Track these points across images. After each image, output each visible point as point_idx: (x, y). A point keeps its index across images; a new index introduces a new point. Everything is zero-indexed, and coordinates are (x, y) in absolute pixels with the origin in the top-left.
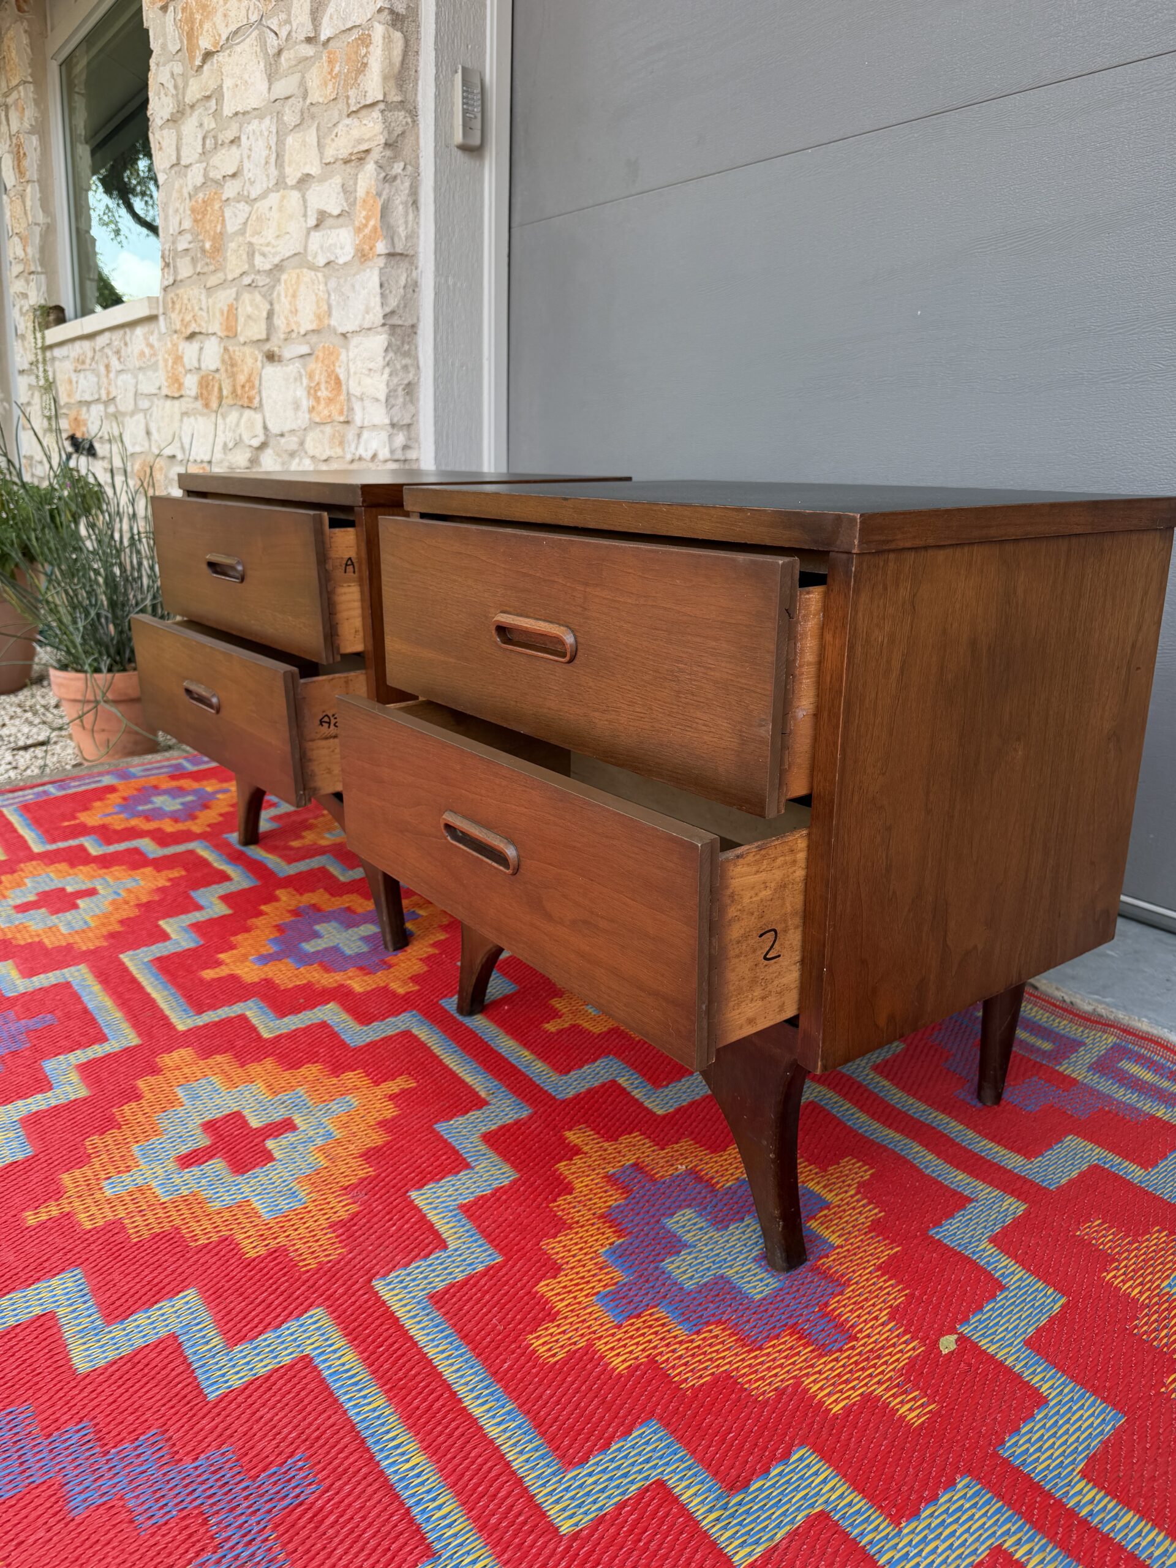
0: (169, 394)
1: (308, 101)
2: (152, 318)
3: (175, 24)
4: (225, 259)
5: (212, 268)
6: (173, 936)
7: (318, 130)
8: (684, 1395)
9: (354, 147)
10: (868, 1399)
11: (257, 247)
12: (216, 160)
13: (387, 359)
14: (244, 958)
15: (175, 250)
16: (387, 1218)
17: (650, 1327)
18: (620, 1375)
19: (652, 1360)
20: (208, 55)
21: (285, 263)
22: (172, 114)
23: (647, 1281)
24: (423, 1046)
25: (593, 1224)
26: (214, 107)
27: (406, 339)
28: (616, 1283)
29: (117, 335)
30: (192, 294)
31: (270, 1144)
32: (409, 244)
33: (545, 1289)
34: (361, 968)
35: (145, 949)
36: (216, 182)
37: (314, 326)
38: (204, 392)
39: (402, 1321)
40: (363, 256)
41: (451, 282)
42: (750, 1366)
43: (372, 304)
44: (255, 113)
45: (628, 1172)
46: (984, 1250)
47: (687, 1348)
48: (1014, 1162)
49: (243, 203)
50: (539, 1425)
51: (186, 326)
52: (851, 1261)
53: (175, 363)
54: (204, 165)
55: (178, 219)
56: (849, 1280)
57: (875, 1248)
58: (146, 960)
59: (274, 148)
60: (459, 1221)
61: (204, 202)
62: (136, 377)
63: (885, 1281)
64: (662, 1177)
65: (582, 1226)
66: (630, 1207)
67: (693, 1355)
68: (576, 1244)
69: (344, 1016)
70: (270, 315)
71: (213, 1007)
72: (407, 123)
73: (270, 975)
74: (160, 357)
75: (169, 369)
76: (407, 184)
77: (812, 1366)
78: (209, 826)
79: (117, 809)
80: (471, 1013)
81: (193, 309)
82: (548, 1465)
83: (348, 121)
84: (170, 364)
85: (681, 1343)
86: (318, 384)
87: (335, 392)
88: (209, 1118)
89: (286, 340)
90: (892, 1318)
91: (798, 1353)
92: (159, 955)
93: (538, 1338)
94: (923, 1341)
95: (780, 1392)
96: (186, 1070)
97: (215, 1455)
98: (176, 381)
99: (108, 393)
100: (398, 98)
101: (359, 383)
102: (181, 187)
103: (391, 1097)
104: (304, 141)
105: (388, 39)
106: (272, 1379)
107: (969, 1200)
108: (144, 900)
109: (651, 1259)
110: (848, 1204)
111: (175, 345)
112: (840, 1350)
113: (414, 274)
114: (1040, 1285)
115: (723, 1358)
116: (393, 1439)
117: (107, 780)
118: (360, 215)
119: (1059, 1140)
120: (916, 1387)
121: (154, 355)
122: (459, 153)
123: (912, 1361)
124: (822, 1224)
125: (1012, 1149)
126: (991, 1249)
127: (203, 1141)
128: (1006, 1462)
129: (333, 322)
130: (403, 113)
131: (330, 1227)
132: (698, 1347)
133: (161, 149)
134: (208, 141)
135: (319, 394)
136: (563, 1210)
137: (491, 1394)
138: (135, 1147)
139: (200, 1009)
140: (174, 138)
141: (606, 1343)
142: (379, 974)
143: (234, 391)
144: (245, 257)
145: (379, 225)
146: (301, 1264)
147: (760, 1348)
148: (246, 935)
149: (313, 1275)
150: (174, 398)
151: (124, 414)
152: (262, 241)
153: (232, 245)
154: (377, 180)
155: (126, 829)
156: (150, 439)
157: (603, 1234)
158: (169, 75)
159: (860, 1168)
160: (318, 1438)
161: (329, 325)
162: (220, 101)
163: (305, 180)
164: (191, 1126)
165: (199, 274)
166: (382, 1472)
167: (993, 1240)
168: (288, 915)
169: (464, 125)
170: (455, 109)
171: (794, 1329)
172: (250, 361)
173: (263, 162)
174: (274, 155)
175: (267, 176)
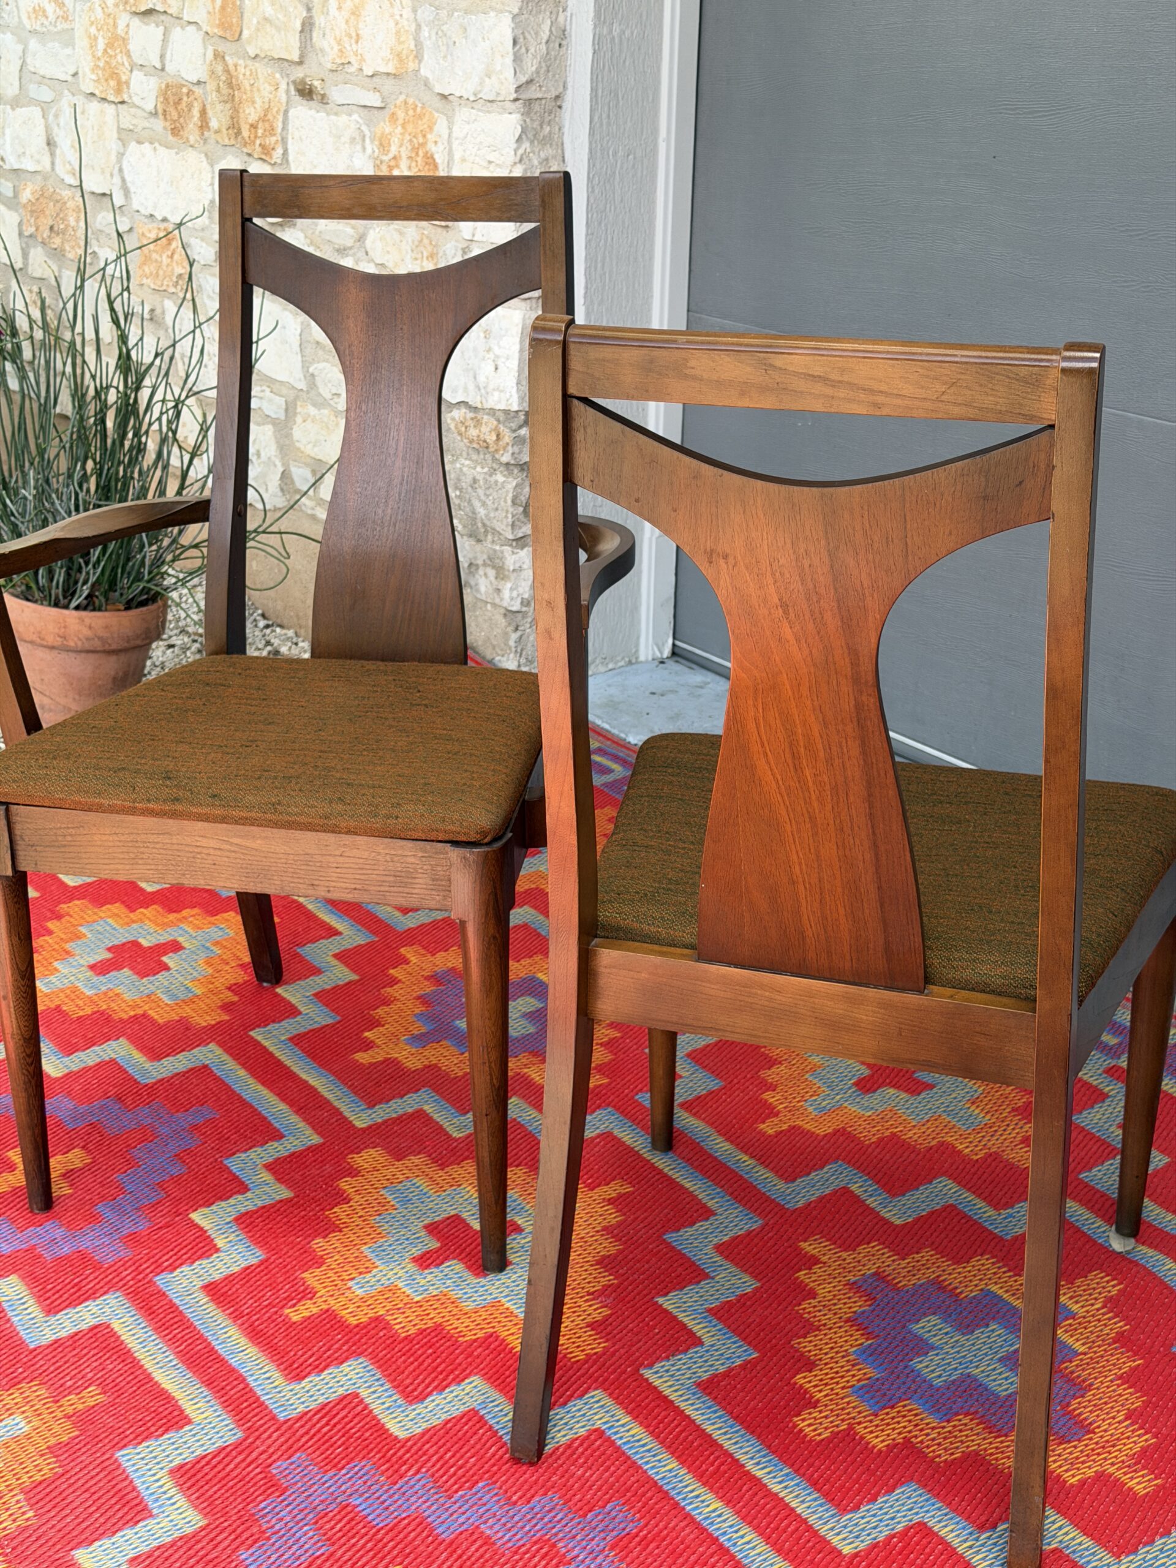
0: (97, 91)
8: (938, 1466)
10: (1101, 1476)
14: (395, 1038)
17: (904, 1416)
19: (907, 1441)
23: (898, 1377)
25: (840, 1327)
27: (547, 117)
28: (870, 1378)
33: (803, 1381)
35: (277, 1025)
37: (389, 68)
38: (171, 109)
39: (677, 1403)
42: (996, 1448)
43: (499, 66)
45: (870, 1281)
47: (939, 1433)
50: (814, 1484)
53: (110, 45)
56: (1091, 1385)
57: (1118, 1359)
60: (710, 1322)
63: (1125, 1389)
64: (905, 1286)
65: (830, 1329)
66: (876, 1313)
67: (945, 1437)
68: (827, 1344)
73: (431, 1060)
74: (78, 26)
75: (98, 50)
82: (827, 1510)
84: (100, 43)
85: (933, 1428)
88: (428, 1221)
89: (336, 73)
90: (1128, 1417)
92: (295, 1033)
93: (803, 1420)
96: (385, 1171)
97: (543, 1498)
103: (610, 1202)
109: (901, 1358)
110: (1093, 1316)
112: (1079, 1440)
113: (561, 19)
115: (972, 1441)
116: (691, 1491)
120: (1144, 1468)
123: (1144, 1450)
127: (432, 1242)
129: (424, 72)
132: (950, 1432)
136: (809, 1313)
137: (768, 1461)
138: (365, 1249)
141: (865, 1428)
148: (386, 1009)
149: (583, 1365)
157: (851, 1336)
159: (1108, 1282)
160: (628, 1489)
161: (417, 74)
164: (414, 1228)
166: (688, 1514)
168: (426, 982)
172: (265, 87)
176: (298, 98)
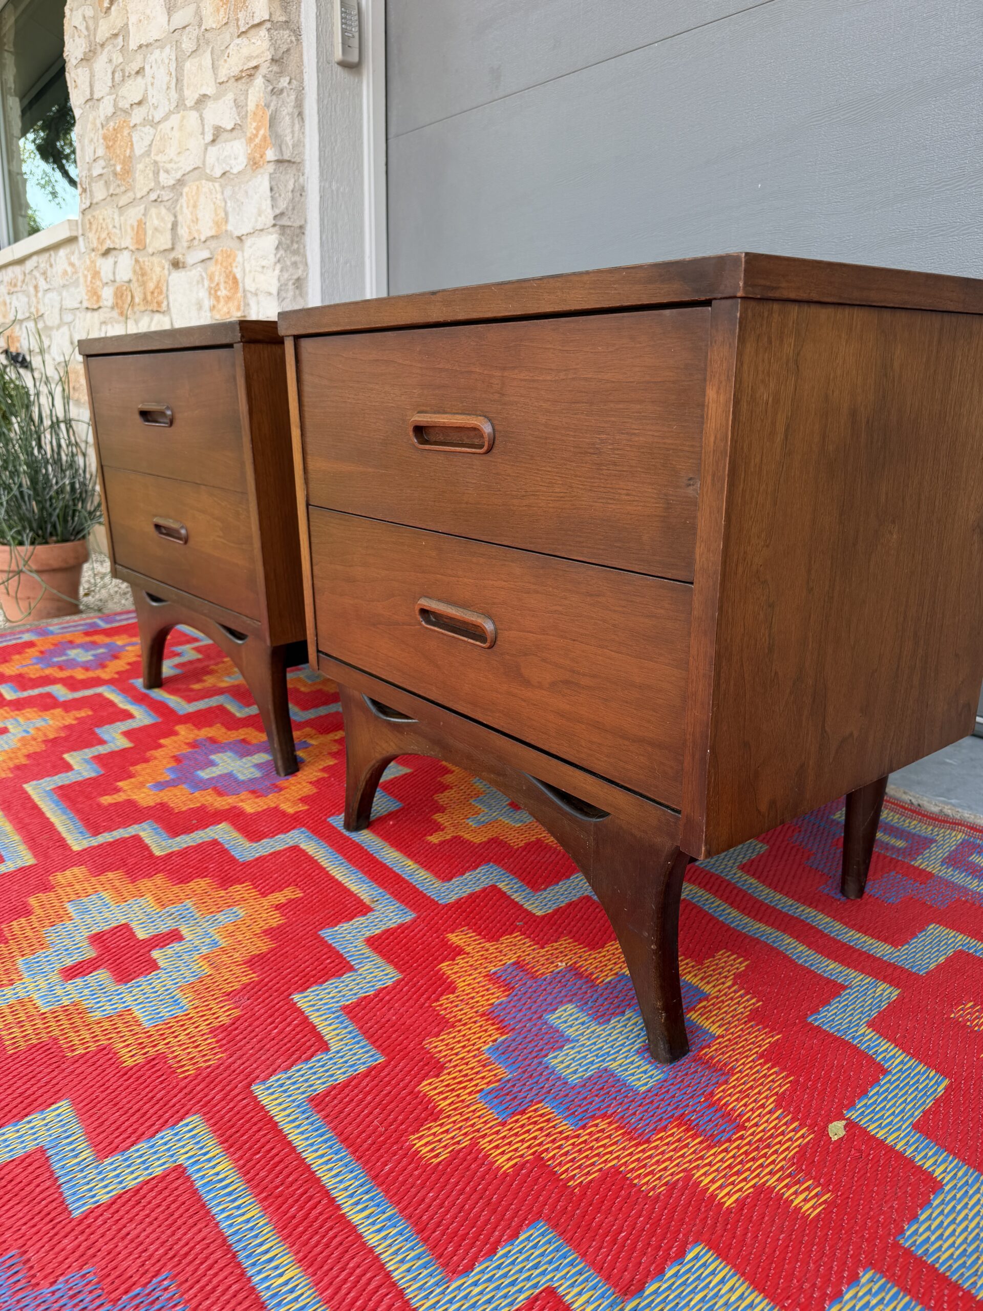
0: (90, 306)
2: (72, 240)
4: (134, 180)
5: (123, 189)
6: (76, 767)
7: (212, 53)
8: (572, 1193)
9: (244, 64)
10: (761, 1191)
11: (161, 165)
12: (124, 91)
13: (278, 256)
14: (142, 785)
15: (91, 176)
16: (269, 1020)
17: (535, 1123)
18: (505, 1174)
19: (538, 1157)
21: (186, 177)
22: (85, 53)
23: (531, 1076)
24: (310, 859)
25: (475, 1022)
26: (122, 44)
27: (295, 238)
28: (499, 1080)
29: (43, 257)
30: (106, 214)
31: (156, 954)
32: (296, 152)
33: (428, 1088)
34: (253, 792)
35: (48, 779)
36: (125, 111)
38: (120, 302)
39: (281, 1125)
40: (255, 164)
41: (334, 187)
42: (638, 1160)
43: (264, 207)
44: (158, 44)
45: (510, 970)
46: (863, 1035)
47: (573, 1144)
48: (882, 950)
49: (148, 129)
50: (422, 1230)
51: (102, 243)
52: (733, 1050)
53: (93, 278)
54: (114, 96)
55: (92, 148)
56: (732, 1069)
57: (756, 1037)
58: (48, 789)
59: (174, 74)
60: (342, 1023)
61: (114, 130)
62: (60, 294)
63: (769, 1069)
64: (543, 974)
65: (465, 1025)
66: (512, 1004)
67: (580, 1151)
68: (459, 1042)
69: (235, 834)
70: (174, 226)
71: (109, 829)
72: (292, 42)
73: (165, 799)
74: (80, 275)
75: (89, 283)
76: (293, 97)
77: (701, 1158)
78: (117, 673)
79: (34, 661)
80: (357, 829)
81: (107, 228)
82: (431, 1275)
83: (239, 41)
84: (89, 278)
85: (567, 1138)
86: (218, 284)
87: (232, 291)
88: (97, 930)
89: (189, 247)
90: (778, 1106)
91: (686, 1146)
92: (60, 784)
93: (420, 1138)
94: (811, 1127)
95: (672, 1187)
96: (77, 887)
97: (74, 1276)
98: (95, 294)
99: (37, 311)
100: (283, 19)
101: (254, 280)
102: (95, 119)
103: (278, 907)
104: (200, 65)
106: (142, 1192)
107: (844, 988)
108: (51, 736)
109: (534, 1054)
110: (725, 995)
111: (93, 262)
112: (729, 1140)
113: (301, 180)
114: (921, 1067)
115: (611, 1152)
116: (267, 1252)
117: (27, 637)
118: (251, 128)
119: (922, 929)
120: (808, 1176)
121: (76, 272)
122: (339, 69)
123: (802, 1149)
124: (702, 1015)
125: (878, 938)
126: (871, 1034)
127: (90, 953)
128: (908, 1252)
130: (288, 32)
131: (211, 1032)
132: (585, 1142)
133: (76, 87)
134: (117, 75)
135: (219, 293)
136: (445, 1009)
137: (372, 1199)
139: (96, 832)
140: (88, 76)
141: (490, 1142)
142: (270, 796)
143: (145, 299)
144: (151, 175)
145: (268, 134)
146: (179, 1071)
147: (648, 1141)
148: (145, 765)
149: (192, 1081)
150: (93, 310)
151: (51, 328)
152: (166, 158)
153: (140, 166)
154: (265, 93)
155: (41, 677)
157: (486, 1031)
158: (81, 18)
159: (734, 960)
160: (187, 1254)
161: (226, 231)
162: (126, 38)
163: (203, 99)
164: (78, 939)
165: (112, 195)
166: (253, 1289)
167: (870, 1025)
168: (186, 747)
169: (343, 43)
170: (334, 28)
171: (681, 1120)
172: (158, 269)
173: (165, 87)
174: (174, 80)
175: (169, 100)
176: (173, 270)
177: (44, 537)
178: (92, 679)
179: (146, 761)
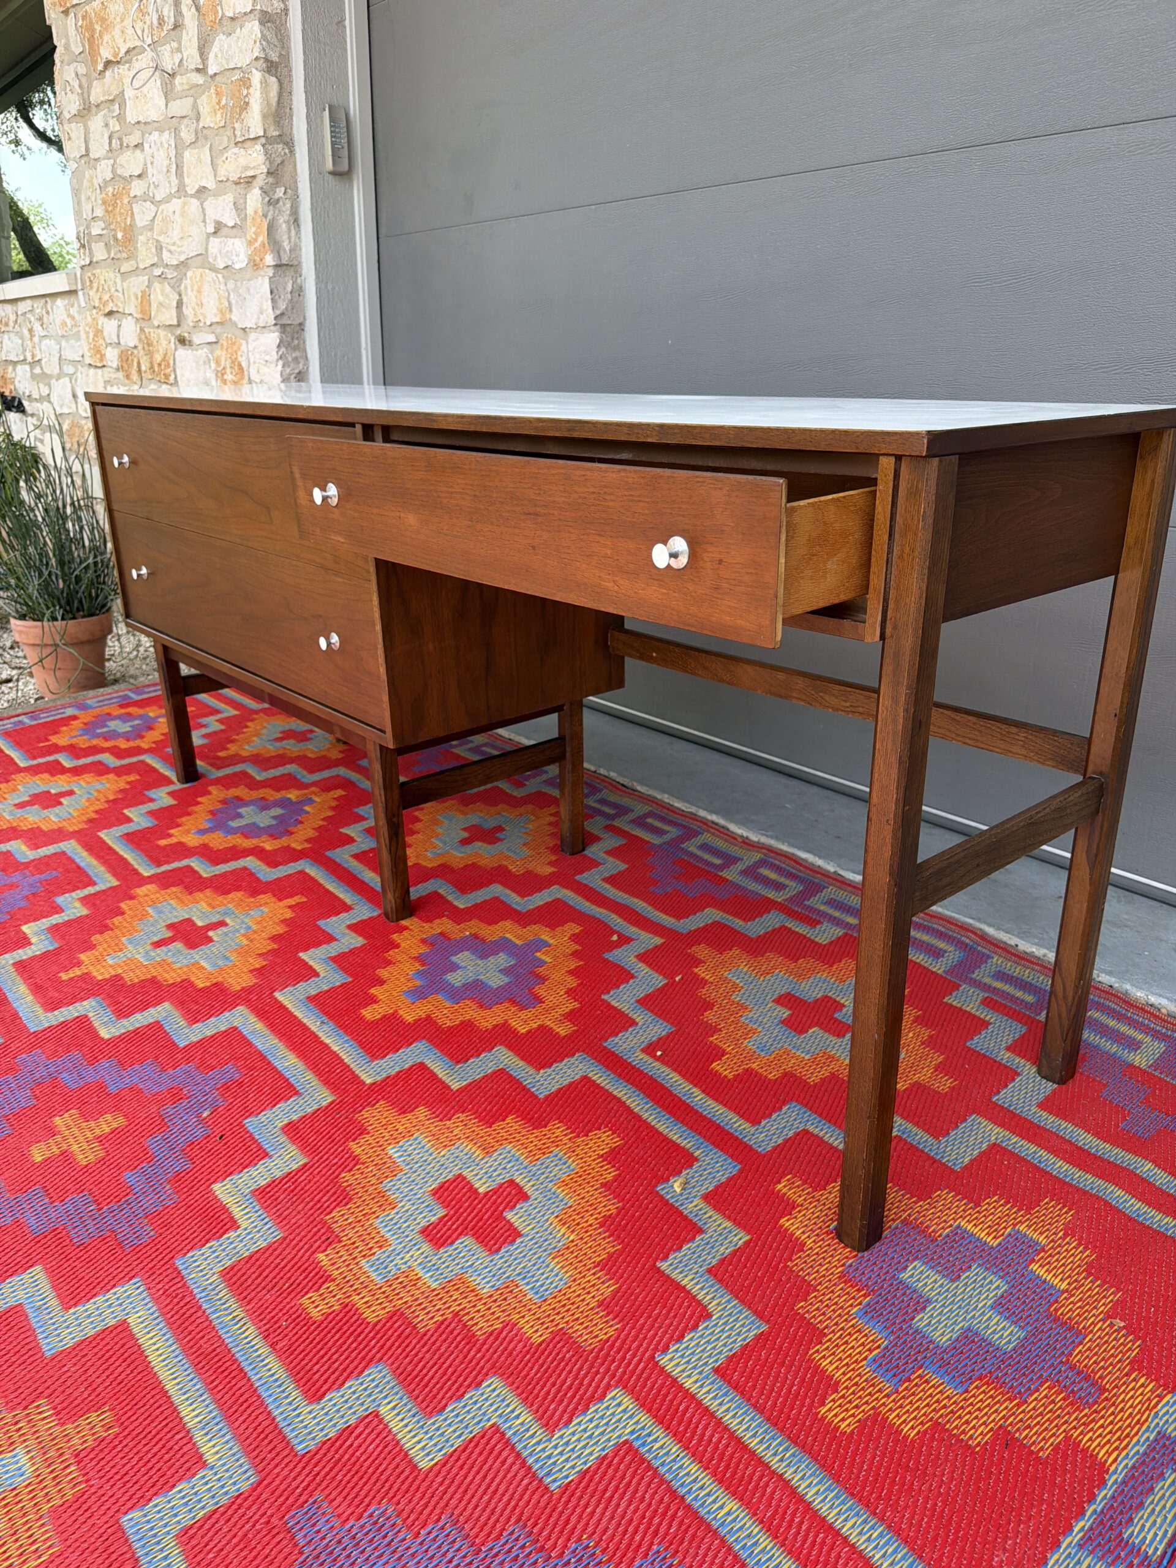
0: (92, 363)
1: (201, 125)
2: (71, 293)
3: (77, 29)
4: (136, 248)
5: (125, 255)
6: (135, 819)
7: (211, 150)
8: (443, 1029)
9: (242, 172)
10: (541, 1027)
11: (164, 245)
12: (121, 160)
13: (281, 352)
14: (188, 832)
15: (90, 235)
16: (284, 965)
17: (431, 1002)
18: (410, 1023)
19: (429, 1016)
20: (108, 64)
21: (190, 261)
22: (79, 111)
23: (434, 984)
24: (312, 879)
25: (409, 962)
26: (118, 112)
27: (296, 335)
28: (416, 986)
29: (41, 302)
30: (107, 276)
32: (293, 255)
33: (374, 991)
34: (271, 836)
35: (115, 828)
36: (124, 178)
37: (218, 319)
38: (125, 365)
39: (290, 1009)
40: (255, 265)
41: (330, 287)
42: (482, 1016)
43: (265, 306)
44: (156, 125)
45: (435, 937)
46: (630, 961)
47: (449, 1010)
48: (670, 921)
49: (148, 203)
51: (104, 304)
52: (553, 969)
53: (95, 335)
54: (112, 161)
55: (91, 206)
56: (549, 978)
57: (570, 963)
58: (117, 835)
59: (173, 159)
60: (330, 965)
61: (114, 195)
62: (60, 344)
63: (569, 978)
64: (455, 938)
65: (402, 963)
66: (432, 952)
67: (452, 1014)
68: (397, 971)
69: (259, 863)
70: (180, 305)
71: (168, 863)
72: (285, 153)
73: (206, 841)
74: (81, 328)
75: (91, 340)
76: (288, 206)
77: (515, 1014)
78: (154, 742)
79: (80, 732)
81: (109, 290)
82: (363, 1059)
83: (236, 150)
84: (91, 335)
85: (446, 1008)
86: (224, 368)
87: (238, 377)
88: (169, 922)
89: (194, 328)
90: (566, 993)
91: (510, 1010)
92: (126, 832)
94: (580, 1002)
96: (152, 897)
97: (184, 1067)
98: (98, 352)
99: (33, 356)
100: (277, 133)
101: (258, 371)
102: (92, 179)
103: (290, 907)
104: (200, 158)
105: (264, 83)
107: (632, 939)
108: (111, 797)
109: (439, 974)
110: (562, 944)
111: (95, 320)
112: (533, 1007)
113: (299, 280)
114: (656, 975)
115: (468, 1014)
116: (281, 1055)
118: (250, 231)
119: (701, 910)
120: (569, 1021)
121: (76, 326)
122: (331, 177)
123: (572, 1011)
124: (543, 953)
125: (673, 916)
126: (635, 961)
127: (168, 934)
128: (605, 1047)
129: (234, 318)
130: (281, 145)
131: (249, 971)
132: (456, 1010)
133: (70, 139)
134: (114, 141)
135: (225, 376)
136: (392, 956)
137: (337, 1034)
138: (124, 939)
139: (159, 865)
140: (83, 132)
142: (283, 838)
143: (152, 367)
144: (154, 250)
145: (266, 241)
146: (231, 988)
147: (490, 1008)
148: (188, 818)
149: (238, 992)
150: (96, 367)
151: (50, 377)
152: (168, 240)
153: (142, 238)
154: (262, 203)
155: (90, 747)
156: (76, 402)
157: (413, 965)
158: (73, 74)
159: (575, 927)
160: (240, 1057)
161: (230, 320)
162: (122, 105)
163: (202, 191)
164: (158, 927)
165: (113, 259)
166: (275, 1068)
167: (637, 956)
168: (218, 804)
169: (333, 155)
170: (325, 141)
171: (511, 1000)
172: (164, 343)
173: (165, 170)
174: (174, 166)
175: (169, 182)
176: (179, 346)
177: (71, 612)
178: (134, 748)
179: (189, 814)
